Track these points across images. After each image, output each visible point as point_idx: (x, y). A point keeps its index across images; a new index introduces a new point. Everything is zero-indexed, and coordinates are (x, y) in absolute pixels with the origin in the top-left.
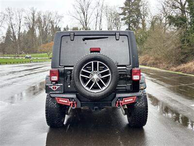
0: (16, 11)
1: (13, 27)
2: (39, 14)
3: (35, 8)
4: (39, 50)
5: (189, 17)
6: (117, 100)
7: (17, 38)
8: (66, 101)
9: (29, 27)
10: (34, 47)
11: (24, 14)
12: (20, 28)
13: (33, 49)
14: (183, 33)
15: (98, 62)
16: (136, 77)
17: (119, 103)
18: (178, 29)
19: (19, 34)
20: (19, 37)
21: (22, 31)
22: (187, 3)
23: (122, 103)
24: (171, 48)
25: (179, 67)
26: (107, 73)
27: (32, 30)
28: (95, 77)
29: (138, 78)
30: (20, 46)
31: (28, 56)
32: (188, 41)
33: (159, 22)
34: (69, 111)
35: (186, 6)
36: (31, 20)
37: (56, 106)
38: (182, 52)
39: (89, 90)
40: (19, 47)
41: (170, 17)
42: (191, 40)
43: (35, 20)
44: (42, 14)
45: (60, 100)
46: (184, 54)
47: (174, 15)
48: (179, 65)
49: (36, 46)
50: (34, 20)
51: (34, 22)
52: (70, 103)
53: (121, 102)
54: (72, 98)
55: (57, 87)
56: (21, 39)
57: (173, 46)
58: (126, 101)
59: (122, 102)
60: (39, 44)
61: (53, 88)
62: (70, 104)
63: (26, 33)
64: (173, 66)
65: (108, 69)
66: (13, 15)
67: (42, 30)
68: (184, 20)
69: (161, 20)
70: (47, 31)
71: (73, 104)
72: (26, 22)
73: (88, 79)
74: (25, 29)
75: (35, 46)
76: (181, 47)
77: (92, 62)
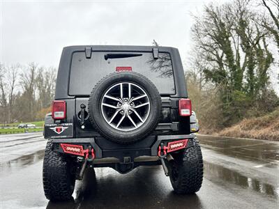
0: (10, 66)
1: (4, 87)
2: (41, 70)
3: (35, 63)
4: (37, 117)
5: (229, 70)
6: (160, 145)
7: (8, 101)
8: (78, 150)
9: (26, 87)
10: (32, 113)
11: (20, 71)
12: (13, 89)
13: (30, 115)
14: (223, 90)
15: (130, 84)
16: (184, 112)
17: (162, 150)
18: (217, 85)
19: (12, 96)
20: (11, 101)
21: (15, 92)
22: (225, 55)
23: (166, 150)
24: (210, 108)
25: (222, 132)
26: (143, 100)
27: (29, 91)
28: (126, 107)
29: (189, 113)
30: (11, 112)
31: (22, 125)
32: (231, 100)
33: (193, 79)
34: (81, 173)
35: (224, 58)
36: (29, 78)
37: (60, 163)
38: (224, 114)
39: (116, 128)
40: (10, 114)
41: (206, 71)
42: (233, 98)
43: (35, 78)
44: (45, 71)
45: (68, 148)
46: (227, 116)
47: (211, 68)
48: (222, 129)
49: (34, 112)
50: (32, 78)
51: (32, 81)
52: (85, 151)
53: (165, 148)
54: (88, 144)
55: (63, 128)
56: (14, 103)
57: (213, 105)
58: (172, 146)
59: (168, 148)
60: (39, 109)
61: (57, 130)
62: (85, 154)
63: (21, 95)
64: (215, 131)
65: (146, 95)
66: (5, 72)
67: (43, 91)
68: (223, 74)
69: (195, 77)
70: (49, 92)
71: (90, 153)
72: (21, 81)
73: (115, 110)
74: (19, 90)
75: (32, 111)
76: (222, 107)
77: (121, 84)
